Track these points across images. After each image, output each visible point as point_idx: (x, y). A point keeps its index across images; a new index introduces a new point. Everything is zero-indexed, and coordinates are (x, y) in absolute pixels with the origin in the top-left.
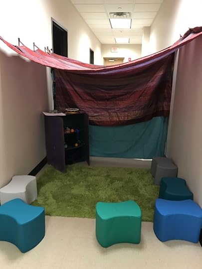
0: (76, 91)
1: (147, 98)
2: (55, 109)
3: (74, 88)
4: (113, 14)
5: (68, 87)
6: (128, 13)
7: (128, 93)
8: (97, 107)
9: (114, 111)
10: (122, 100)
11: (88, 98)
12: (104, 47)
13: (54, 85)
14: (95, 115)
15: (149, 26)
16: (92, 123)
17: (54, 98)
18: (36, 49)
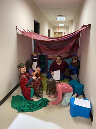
0: (43, 47)
1: (69, 50)
2: (35, 53)
3: (42, 46)
4: (57, 16)
5: (40, 45)
6: (64, 15)
7: (62, 48)
8: (50, 53)
9: (57, 54)
10: (60, 50)
11: (47, 49)
12: (54, 28)
13: (35, 44)
14: (50, 56)
15: (73, 19)
16: (49, 59)
17: (35, 49)
18: (29, 31)
